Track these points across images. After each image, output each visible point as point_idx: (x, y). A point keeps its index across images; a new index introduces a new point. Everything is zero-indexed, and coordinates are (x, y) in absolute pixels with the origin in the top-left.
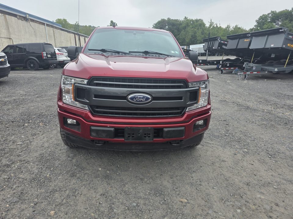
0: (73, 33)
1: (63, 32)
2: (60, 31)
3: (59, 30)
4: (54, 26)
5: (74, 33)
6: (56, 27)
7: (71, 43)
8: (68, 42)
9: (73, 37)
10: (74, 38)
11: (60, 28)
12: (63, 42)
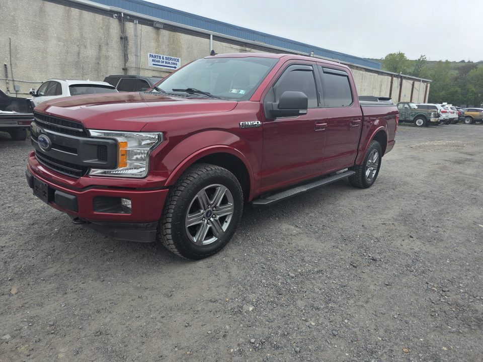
0: (388, 74)
1: (369, 73)
2: (364, 72)
3: (361, 72)
4: (354, 66)
5: (391, 75)
6: (357, 67)
7: (380, 91)
8: (374, 90)
9: (388, 82)
10: (390, 84)
11: (365, 69)
12: (364, 90)
